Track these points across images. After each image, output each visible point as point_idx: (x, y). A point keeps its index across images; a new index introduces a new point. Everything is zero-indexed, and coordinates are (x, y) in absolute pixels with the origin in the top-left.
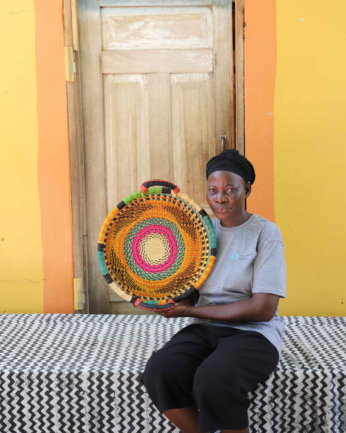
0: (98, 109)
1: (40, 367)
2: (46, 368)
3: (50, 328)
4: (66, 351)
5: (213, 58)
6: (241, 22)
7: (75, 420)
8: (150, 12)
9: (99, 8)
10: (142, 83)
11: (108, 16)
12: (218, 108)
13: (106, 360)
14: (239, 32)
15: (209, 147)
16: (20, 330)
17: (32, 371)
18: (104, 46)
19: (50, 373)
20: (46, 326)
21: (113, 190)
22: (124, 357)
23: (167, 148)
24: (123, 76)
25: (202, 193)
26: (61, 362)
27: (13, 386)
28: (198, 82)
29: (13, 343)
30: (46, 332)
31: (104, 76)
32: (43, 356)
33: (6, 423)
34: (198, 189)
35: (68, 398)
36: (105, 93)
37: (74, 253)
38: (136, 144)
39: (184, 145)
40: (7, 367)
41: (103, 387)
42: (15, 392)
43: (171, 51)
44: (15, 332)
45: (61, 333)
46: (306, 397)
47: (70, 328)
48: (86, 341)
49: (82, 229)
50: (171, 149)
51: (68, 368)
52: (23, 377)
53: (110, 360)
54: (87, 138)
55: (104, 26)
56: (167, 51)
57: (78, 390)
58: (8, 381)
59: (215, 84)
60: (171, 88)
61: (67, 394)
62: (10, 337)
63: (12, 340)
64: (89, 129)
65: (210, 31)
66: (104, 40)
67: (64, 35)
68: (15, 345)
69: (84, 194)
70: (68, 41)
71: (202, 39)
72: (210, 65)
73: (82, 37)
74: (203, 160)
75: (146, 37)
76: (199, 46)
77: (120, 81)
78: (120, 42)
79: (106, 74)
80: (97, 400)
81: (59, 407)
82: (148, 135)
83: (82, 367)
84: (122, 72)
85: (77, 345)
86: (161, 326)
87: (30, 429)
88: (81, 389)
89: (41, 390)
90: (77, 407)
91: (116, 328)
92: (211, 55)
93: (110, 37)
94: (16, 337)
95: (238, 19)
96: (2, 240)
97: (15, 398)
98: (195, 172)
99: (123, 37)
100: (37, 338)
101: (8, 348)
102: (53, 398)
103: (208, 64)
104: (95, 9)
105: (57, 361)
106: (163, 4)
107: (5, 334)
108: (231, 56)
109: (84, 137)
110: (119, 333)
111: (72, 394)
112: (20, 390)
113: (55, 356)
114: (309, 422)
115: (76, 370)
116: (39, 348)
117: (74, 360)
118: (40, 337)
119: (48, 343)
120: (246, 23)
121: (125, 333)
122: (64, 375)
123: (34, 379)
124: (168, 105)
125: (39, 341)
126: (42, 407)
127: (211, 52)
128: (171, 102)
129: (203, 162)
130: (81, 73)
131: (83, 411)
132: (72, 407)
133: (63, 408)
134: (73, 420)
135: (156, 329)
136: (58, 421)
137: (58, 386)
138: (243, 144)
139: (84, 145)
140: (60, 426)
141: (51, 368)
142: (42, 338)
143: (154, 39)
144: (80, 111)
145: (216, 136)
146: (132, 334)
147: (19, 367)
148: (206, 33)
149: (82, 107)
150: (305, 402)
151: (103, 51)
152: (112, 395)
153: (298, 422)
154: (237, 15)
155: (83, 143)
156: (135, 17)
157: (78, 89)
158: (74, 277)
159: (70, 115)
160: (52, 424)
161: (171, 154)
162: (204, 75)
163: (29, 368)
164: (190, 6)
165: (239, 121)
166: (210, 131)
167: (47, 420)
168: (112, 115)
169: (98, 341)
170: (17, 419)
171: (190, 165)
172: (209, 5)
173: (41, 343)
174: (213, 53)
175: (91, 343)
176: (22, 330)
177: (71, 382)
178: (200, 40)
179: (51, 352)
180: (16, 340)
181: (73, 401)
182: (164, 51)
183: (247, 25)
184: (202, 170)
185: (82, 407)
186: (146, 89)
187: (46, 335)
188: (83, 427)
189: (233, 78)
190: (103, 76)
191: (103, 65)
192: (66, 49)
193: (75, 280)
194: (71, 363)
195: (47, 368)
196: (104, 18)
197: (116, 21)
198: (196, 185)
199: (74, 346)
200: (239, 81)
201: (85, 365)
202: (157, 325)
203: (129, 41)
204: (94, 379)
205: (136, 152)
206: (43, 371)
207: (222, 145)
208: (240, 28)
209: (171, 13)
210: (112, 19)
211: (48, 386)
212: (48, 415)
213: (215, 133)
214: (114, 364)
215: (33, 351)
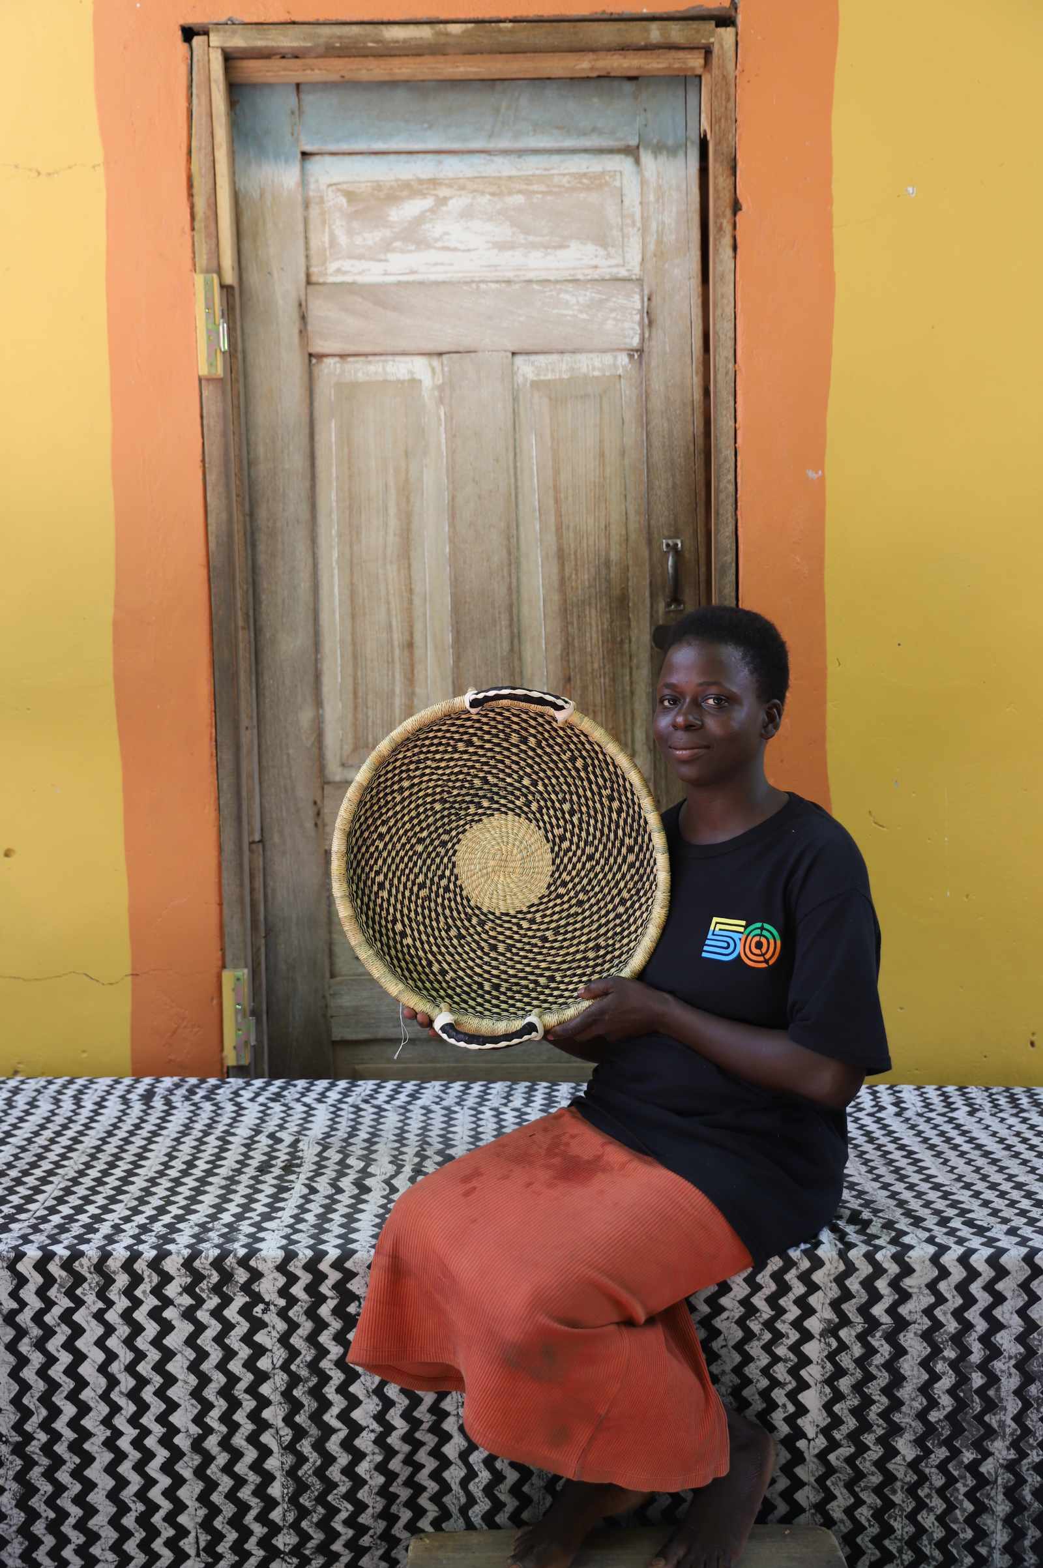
0: (295, 461)
1: (132, 1237)
2: (150, 1239)
3: (153, 1119)
4: (207, 1188)
5: (643, 307)
6: (726, 197)
7: (239, 1390)
8: (452, 167)
9: (299, 156)
10: (427, 382)
11: (324, 180)
12: (658, 456)
13: (330, 1216)
14: (720, 229)
15: (630, 575)
16: (65, 1127)
17: (109, 1248)
18: (313, 270)
19: (163, 1255)
20: (141, 1114)
21: (340, 705)
22: (381, 1207)
23: (503, 577)
24: (370, 362)
25: (610, 714)
26: (192, 1223)
27: (53, 1293)
28: (597, 378)
29: (46, 1165)
30: (144, 1133)
31: (314, 361)
32: (136, 1203)
33: (32, 1407)
34: (598, 700)
35: (219, 1327)
36: (317, 414)
37: (225, 895)
38: (409, 566)
39: (555, 570)
40: (31, 1237)
41: (325, 1289)
42: (56, 1311)
43: (517, 286)
44: (48, 1134)
45: (189, 1134)
46: (940, 1337)
47: (213, 1122)
48: (265, 1158)
49: (249, 823)
50: (514, 581)
51: (218, 1241)
52: (82, 1266)
53: (342, 1216)
54: (261, 547)
55: (314, 212)
56: (503, 285)
57: (247, 1299)
58: (36, 1280)
59: (648, 386)
60: (515, 399)
61: (217, 1313)
62: (35, 1149)
63: (40, 1157)
64: (268, 520)
65: (634, 224)
66: (312, 252)
67: (193, 237)
68: (51, 1173)
69: (251, 718)
70: (205, 257)
71: (610, 249)
72: (633, 329)
73: (247, 245)
74: (611, 614)
75: (439, 244)
76: (598, 271)
77: (361, 377)
78: (360, 257)
79: (321, 357)
80: (307, 1327)
81: (191, 1355)
82: (447, 541)
83: (260, 1235)
84: (367, 349)
85: (239, 1172)
86: (488, 1114)
87: (102, 1427)
88: (257, 1298)
89: (137, 1303)
90: (244, 1352)
91: (352, 1120)
92: (637, 297)
93: (333, 242)
94: (52, 1147)
95: (716, 190)
96: (7, 854)
97: (57, 1329)
98: (589, 649)
99: (370, 243)
100: (117, 1150)
101: (31, 1181)
102: (172, 1328)
103: (627, 325)
104: (286, 161)
105: (180, 1219)
106: (491, 145)
107: (17, 1140)
108: (696, 301)
109: (254, 545)
110: (363, 1135)
111: (231, 1313)
112: (72, 1305)
113: (175, 1203)
114: (945, 1413)
115: (243, 1246)
116: (125, 1181)
117: (233, 1215)
118: (127, 1147)
119: (151, 1166)
120: (741, 200)
121: (379, 1136)
122: (206, 1258)
123: (114, 1272)
124: (507, 449)
125: (122, 1159)
126: (140, 1356)
127: (637, 290)
128: (515, 440)
129: (612, 622)
130: (244, 352)
131: (263, 1364)
132: (230, 1354)
133: (202, 1355)
134: (236, 1393)
135: (474, 1122)
136: (191, 1394)
137: (189, 1290)
138: (734, 565)
139: (254, 570)
140: (196, 1411)
141: (166, 1239)
142: (133, 1149)
143: (464, 251)
144: (241, 469)
145: (650, 542)
146: (401, 1138)
147: (67, 1239)
148: (622, 230)
149: (248, 453)
150: (936, 1351)
151: (311, 288)
152: (352, 1309)
153: (913, 1412)
154: (715, 178)
155: (250, 562)
156: (407, 185)
157: (235, 402)
158: (224, 967)
159: (212, 478)
160: (172, 1406)
161: (514, 597)
162: (615, 358)
163: (97, 1239)
164: (574, 151)
165: (722, 496)
166: (633, 526)
167: (155, 1394)
168: (337, 477)
169: (300, 1158)
170: (65, 1393)
171: (574, 630)
172: (628, 146)
173: (131, 1166)
174: (642, 290)
175: (279, 1163)
176: (71, 1125)
177: (227, 1277)
178: (602, 252)
179: (161, 1191)
180: (52, 1156)
181: (232, 1333)
182: (493, 286)
183: (744, 207)
184: (610, 646)
185: (259, 1351)
186: (441, 400)
187: (144, 1142)
188: (266, 1414)
189: (701, 368)
190: (310, 361)
191: (309, 328)
192: (199, 279)
193: (228, 977)
194: (225, 1225)
195: (154, 1240)
196: (312, 186)
197: (350, 196)
198: (591, 688)
199: (231, 1173)
200: (719, 377)
201: (266, 1230)
202: (477, 1113)
203: (389, 256)
204: (296, 1267)
205: (411, 591)
206: (141, 1248)
207: (670, 570)
208: (724, 216)
209: (514, 173)
210: (339, 190)
211: (157, 1291)
212: (158, 1380)
213: (650, 533)
214: (355, 1225)
215: (106, 1191)
